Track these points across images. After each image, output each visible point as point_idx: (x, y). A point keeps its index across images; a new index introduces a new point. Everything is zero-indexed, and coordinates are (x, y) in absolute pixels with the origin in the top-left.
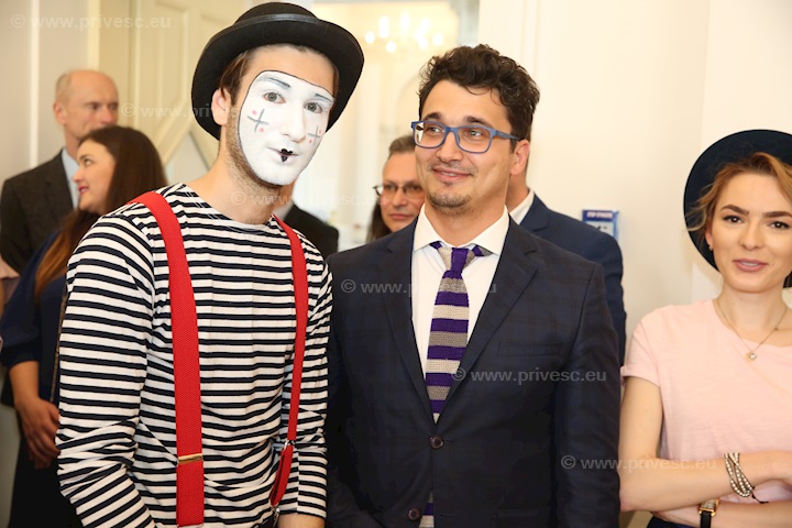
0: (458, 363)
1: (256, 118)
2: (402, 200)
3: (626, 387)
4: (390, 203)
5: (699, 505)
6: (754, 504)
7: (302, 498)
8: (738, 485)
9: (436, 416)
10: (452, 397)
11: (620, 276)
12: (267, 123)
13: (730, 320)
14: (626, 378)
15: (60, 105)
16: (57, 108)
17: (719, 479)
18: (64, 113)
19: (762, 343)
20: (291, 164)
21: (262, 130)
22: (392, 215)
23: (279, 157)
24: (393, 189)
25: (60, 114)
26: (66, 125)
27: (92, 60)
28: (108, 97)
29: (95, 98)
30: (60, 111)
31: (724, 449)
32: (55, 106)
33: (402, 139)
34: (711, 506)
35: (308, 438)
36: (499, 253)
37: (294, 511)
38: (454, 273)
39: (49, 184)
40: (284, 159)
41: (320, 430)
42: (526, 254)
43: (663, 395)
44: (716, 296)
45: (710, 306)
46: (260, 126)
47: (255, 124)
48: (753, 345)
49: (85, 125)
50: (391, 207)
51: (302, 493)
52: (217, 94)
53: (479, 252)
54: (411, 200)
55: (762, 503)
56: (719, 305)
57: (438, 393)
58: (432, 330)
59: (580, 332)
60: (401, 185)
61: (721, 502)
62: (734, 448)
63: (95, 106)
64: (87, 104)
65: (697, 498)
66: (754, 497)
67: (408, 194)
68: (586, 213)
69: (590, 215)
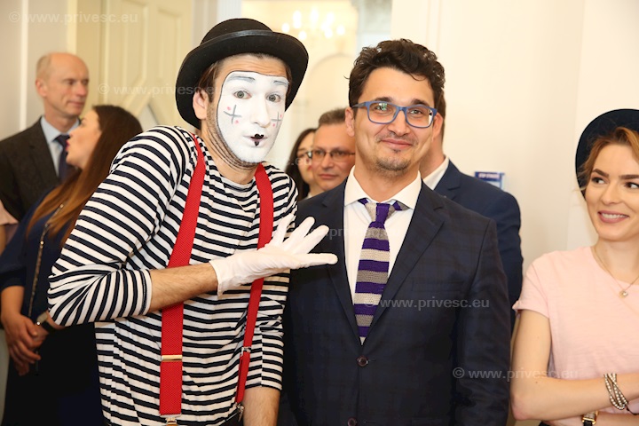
0: (380, 296)
1: (231, 112)
2: (330, 163)
3: (520, 318)
4: (320, 165)
5: (582, 416)
6: (628, 414)
7: (265, 374)
8: (616, 400)
9: (363, 339)
10: (375, 324)
11: (518, 227)
12: (240, 116)
13: (605, 265)
14: (520, 311)
15: (42, 81)
16: (39, 84)
17: (600, 395)
18: (45, 88)
19: (632, 284)
20: (262, 147)
21: (237, 122)
22: (321, 175)
23: (252, 143)
24: (322, 154)
25: (41, 89)
26: (46, 98)
27: (71, 46)
28: (81, 75)
29: (71, 75)
30: (41, 86)
31: (603, 370)
32: (36, 82)
33: (329, 113)
34: (592, 416)
35: (271, 323)
36: (413, 208)
37: (258, 384)
38: (379, 223)
39: (32, 147)
40: (257, 144)
41: (280, 318)
42: (435, 210)
43: (552, 325)
44: (592, 244)
45: (589, 252)
46: (235, 119)
47: (231, 117)
48: (625, 285)
49: (62, 98)
50: (320, 169)
51: (265, 370)
52: (196, 95)
53: (398, 207)
54: (337, 163)
55: (635, 414)
56: (596, 251)
57: (364, 320)
58: (359, 269)
59: (478, 273)
60: (328, 151)
61: (600, 413)
62: (611, 369)
63: (72, 82)
64: (65, 80)
65: (580, 410)
66: (628, 410)
67: (335, 158)
68: (477, 174)
69: (481, 176)
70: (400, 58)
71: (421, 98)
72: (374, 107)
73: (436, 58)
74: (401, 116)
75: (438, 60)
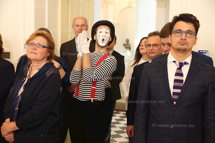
0: (181, 90)
2: (152, 48)
24: (150, 46)
36: (190, 64)
38: (180, 68)
42: (196, 64)
53: (186, 63)
54: (155, 48)
58: (174, 82)
60: (152, 45)
68: (199, 51)
69: (200, 52)
70: (184, 18)
71: (190, 29)
72: (176, 32)
73: (196, 18)
74: (184, 34)
75: (197, 19)
